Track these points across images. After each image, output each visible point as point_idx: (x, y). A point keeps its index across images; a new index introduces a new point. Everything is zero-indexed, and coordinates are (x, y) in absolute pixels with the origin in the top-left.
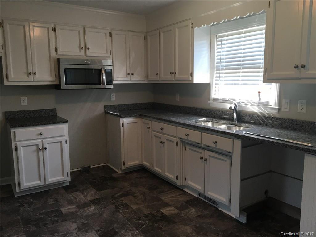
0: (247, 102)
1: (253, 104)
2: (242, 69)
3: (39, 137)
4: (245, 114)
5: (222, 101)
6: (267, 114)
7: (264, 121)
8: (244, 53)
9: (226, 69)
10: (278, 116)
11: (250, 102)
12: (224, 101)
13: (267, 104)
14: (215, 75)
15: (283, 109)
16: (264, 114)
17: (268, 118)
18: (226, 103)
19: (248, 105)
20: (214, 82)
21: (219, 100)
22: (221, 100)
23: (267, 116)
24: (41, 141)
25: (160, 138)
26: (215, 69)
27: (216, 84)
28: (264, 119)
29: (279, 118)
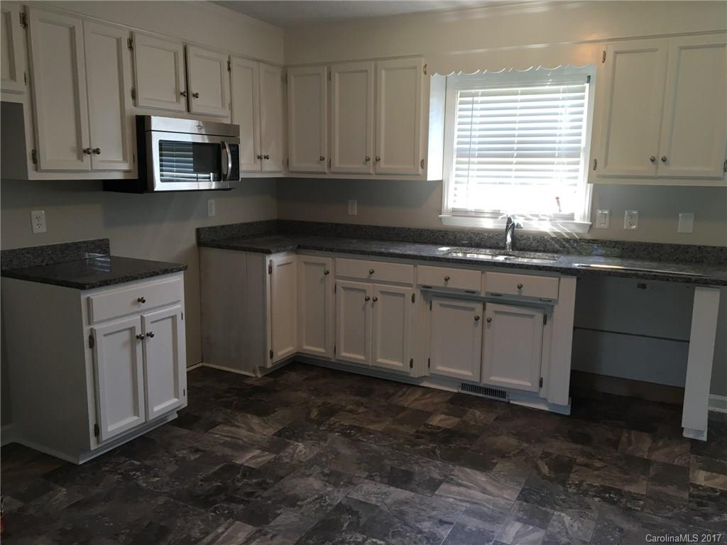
0: (531, 215)
1: (542, 218)
2: (517, 157)
3: (136, 309)
4: (525, 237)
5: (473, 214)
6: (568, 234)
7: (564, 247)
8: (519, 129)
9: (480, 156)
10: (588, 237)
11: (537, 216)
12: (478, 214)
13: (571, 217)
14: (455, 166)
15: (597, 225)
16: (562, 235)
17: (571, 241)
18: (483, 217)
19: (531, 219)
20: (453, 179)
21: (467, 212)
22: (471, 212)
23: (567, 236)
24: (139, 317)
25: (364, 291)
26: (455, 156)
27: (456, 182)
28: (564, 243)
29: (592, 240)
